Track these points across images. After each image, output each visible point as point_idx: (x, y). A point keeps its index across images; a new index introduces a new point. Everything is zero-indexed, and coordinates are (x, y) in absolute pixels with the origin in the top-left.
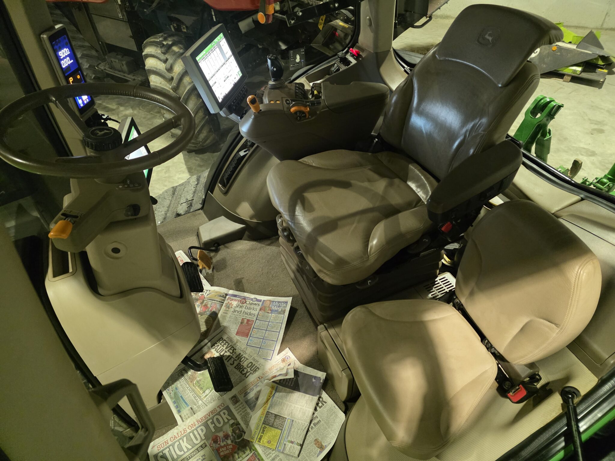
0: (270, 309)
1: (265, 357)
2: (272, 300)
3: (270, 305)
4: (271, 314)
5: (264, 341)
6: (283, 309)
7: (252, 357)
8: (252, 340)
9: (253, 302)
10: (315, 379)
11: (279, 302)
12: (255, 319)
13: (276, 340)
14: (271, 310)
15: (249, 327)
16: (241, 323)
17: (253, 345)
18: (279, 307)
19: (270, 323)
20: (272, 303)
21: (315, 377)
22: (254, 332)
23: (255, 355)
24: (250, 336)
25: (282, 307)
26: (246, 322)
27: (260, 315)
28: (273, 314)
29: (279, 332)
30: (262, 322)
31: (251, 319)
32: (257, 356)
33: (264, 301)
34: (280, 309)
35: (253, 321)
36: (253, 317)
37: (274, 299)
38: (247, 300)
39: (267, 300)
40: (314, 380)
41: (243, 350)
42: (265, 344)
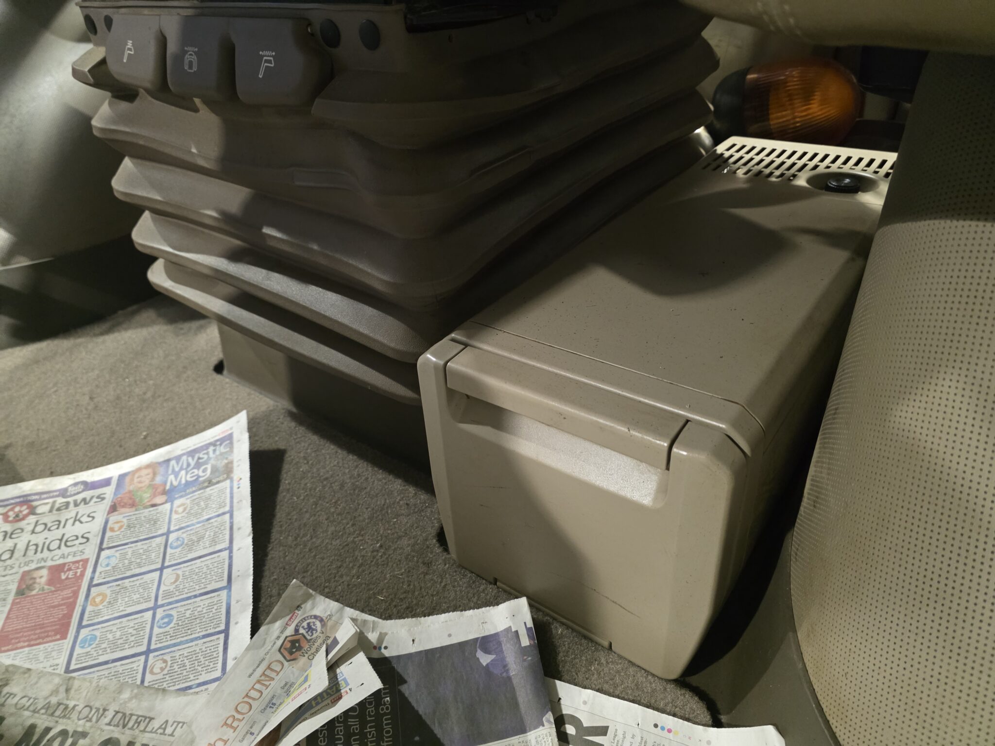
0: (160, 489)
1: (186, 679)
2: (162, 460)
3: (153, 479)
4: (168, 506)
5: (158, 616)
6: (221, 464)
7: (110, 714)
8: (94, 638)
9: (70, 500)
10: (487, 651)
11: (192, 453)
12: (90, 551)
13: (224, 583)
14: (164, 492)
15: (67, 593)
16: (20, 592)
17: (102, 659)
18: (198, 465)
19: (172, 537)
20: (161, 470)
21: (487, 643)
22: (98, 600)
23: (126, 695)
24: (80, 626)
25: (212, 462)
26: (44, 580)
27: (116, 527)
28: (177, 502)
29: (230, 549)
30: (129, 550)
31: (71, 559)
32: (136, 696)
33: (122, 477)
34: (204, 471)
35: (86, 561)
36: (81, 547)
37: (169, 452)
38: (35, 504)
39: (139, 469)
40: (485, 659)
41: (47, 706)
42: (168, 623)
